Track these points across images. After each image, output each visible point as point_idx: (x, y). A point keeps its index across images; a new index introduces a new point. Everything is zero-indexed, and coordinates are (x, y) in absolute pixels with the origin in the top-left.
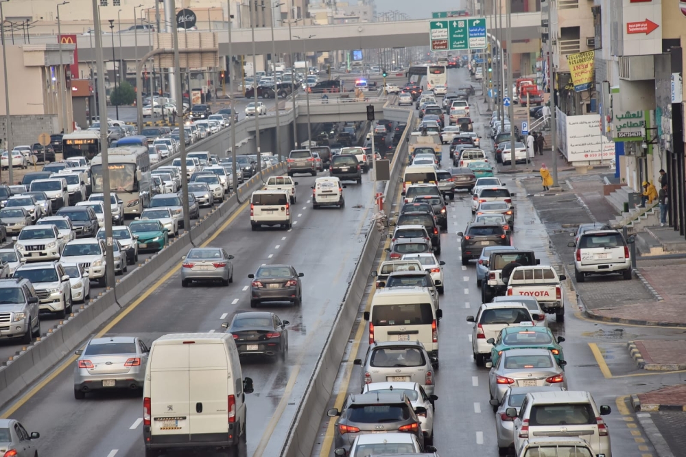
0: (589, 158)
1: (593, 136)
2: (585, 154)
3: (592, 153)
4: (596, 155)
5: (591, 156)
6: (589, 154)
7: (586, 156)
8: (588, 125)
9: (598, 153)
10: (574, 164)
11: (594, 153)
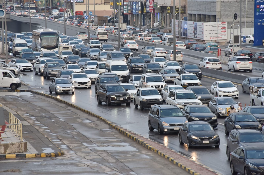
0: (212, 39)
1: (213, 30)
2: (210, 37)
3: (213, 37)
4: (214, 38)
5: (212, 38)
6: (212, 37)
7: (211, 38)
8: (212, 26)
9: (215, 37)
10: (206, 41)
11: (214, 37)
